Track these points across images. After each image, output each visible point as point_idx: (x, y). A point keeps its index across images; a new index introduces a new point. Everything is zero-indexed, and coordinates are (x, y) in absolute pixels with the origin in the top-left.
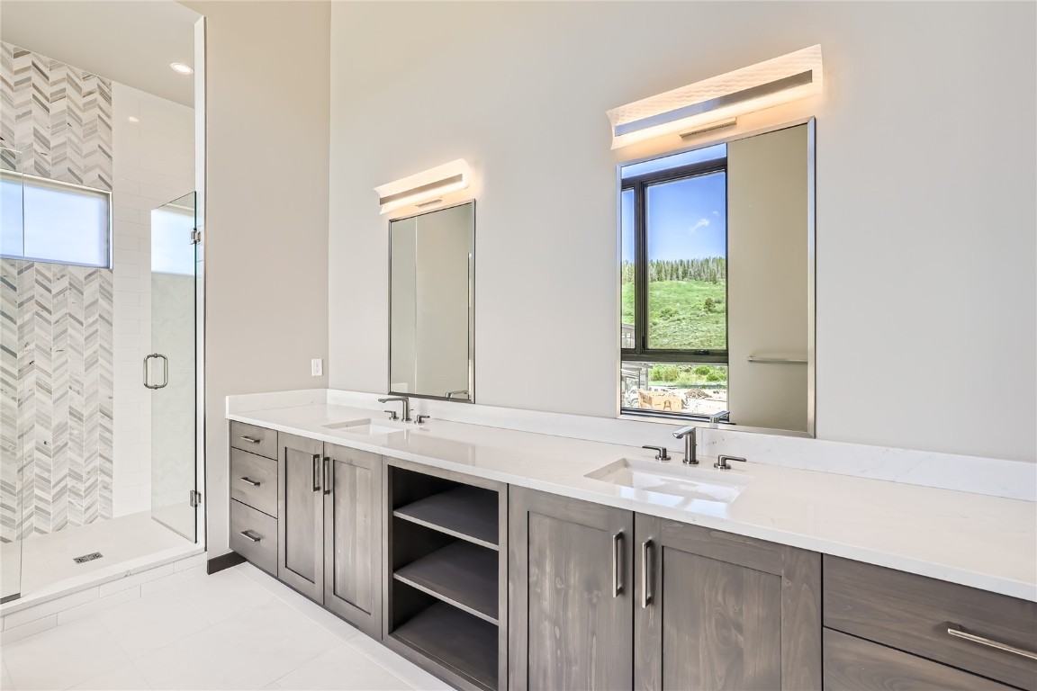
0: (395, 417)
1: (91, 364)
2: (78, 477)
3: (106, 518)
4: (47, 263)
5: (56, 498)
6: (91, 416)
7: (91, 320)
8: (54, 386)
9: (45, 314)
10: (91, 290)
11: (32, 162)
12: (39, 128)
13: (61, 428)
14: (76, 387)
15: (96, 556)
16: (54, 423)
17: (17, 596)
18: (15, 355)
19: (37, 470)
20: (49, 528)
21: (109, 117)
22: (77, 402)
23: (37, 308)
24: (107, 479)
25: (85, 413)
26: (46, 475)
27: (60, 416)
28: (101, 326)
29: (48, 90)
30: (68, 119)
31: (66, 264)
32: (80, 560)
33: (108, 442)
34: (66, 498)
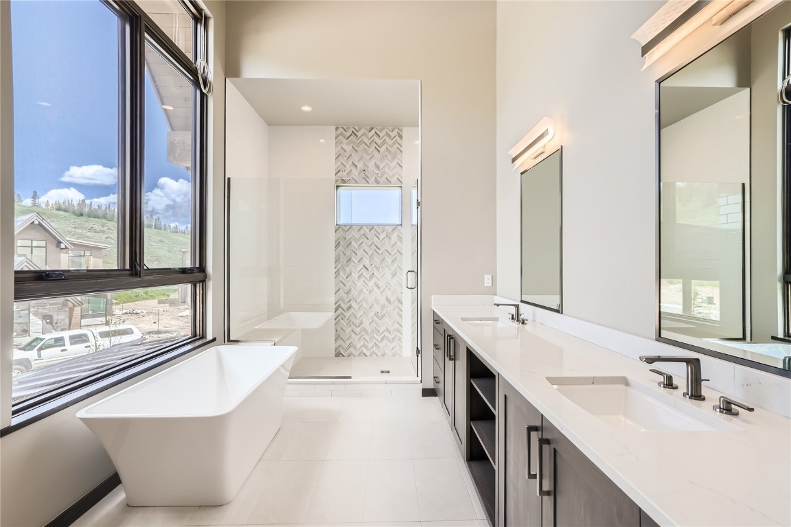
0: (513, 318)
1: (394, 275)
2: (389, 332)
3: (400, 355)
4: (379, 225)
5: (382, 339)
6: (394, 301)
7: (394, 252)
8: (380, 285)
9: (378, 250)
10: (394, 237)
11: (373, 178)
12: (377, 162)
13: (383, 307)
14: (388, 286)
15: (388, 372)
16: (381, 303)
17: (350, 377)
18: (368, 270)
19: (375, 325)
20: (379, 354)
21: (401, 146)
22: (389, 293)
23: (375, 247)
24: (400, 335)
25: (392, 300)
26: (378, 328)
27: (383, 301)
28: (398, 255)
29: (379, 142)
30: (387, 154)
31: (385, 225)
32: (382, 372)
33: (401, 316)
34: (385, 341)
